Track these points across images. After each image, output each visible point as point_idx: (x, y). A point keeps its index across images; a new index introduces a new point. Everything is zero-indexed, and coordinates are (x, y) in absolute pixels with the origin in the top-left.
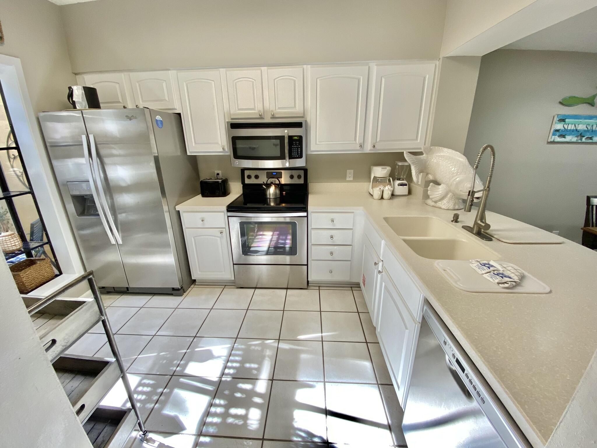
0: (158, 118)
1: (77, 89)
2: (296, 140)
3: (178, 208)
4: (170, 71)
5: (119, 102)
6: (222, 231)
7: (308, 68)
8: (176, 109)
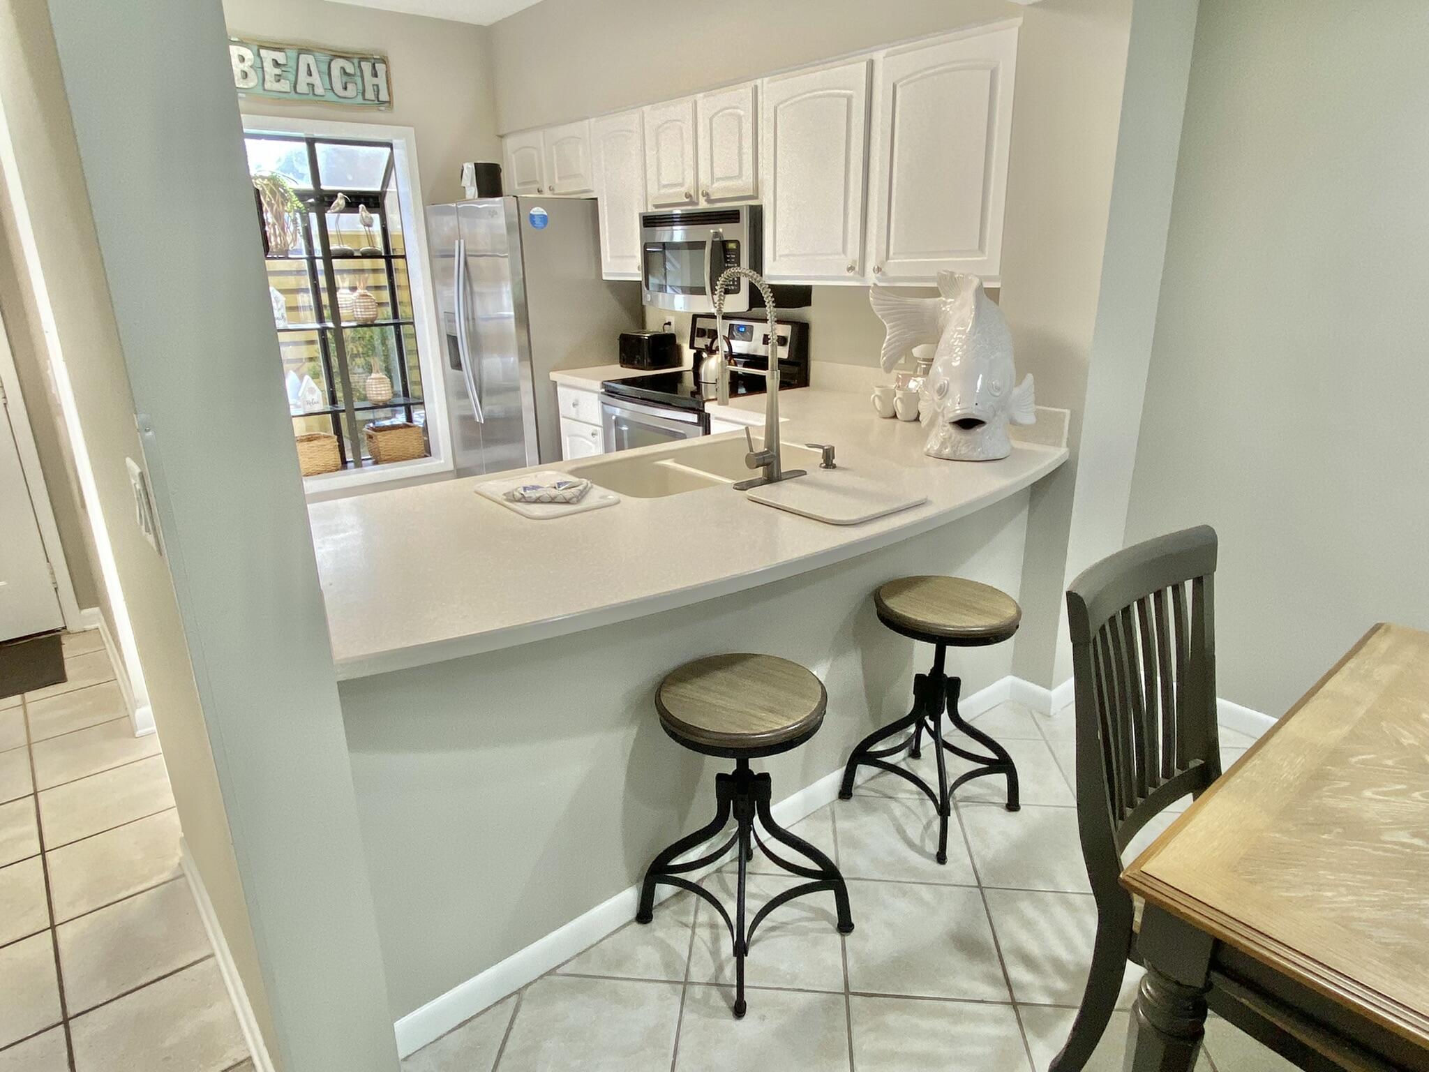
0: (537, 211)
1: (468, 168)
2: (732, 250)
3: (554, 376)
4: (587, 121)
5: (535, 182)
6: (596, 431)
7: (764, 83)
8: (593, 191)
